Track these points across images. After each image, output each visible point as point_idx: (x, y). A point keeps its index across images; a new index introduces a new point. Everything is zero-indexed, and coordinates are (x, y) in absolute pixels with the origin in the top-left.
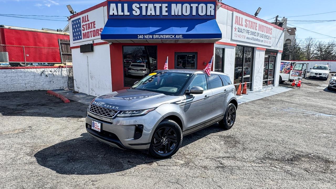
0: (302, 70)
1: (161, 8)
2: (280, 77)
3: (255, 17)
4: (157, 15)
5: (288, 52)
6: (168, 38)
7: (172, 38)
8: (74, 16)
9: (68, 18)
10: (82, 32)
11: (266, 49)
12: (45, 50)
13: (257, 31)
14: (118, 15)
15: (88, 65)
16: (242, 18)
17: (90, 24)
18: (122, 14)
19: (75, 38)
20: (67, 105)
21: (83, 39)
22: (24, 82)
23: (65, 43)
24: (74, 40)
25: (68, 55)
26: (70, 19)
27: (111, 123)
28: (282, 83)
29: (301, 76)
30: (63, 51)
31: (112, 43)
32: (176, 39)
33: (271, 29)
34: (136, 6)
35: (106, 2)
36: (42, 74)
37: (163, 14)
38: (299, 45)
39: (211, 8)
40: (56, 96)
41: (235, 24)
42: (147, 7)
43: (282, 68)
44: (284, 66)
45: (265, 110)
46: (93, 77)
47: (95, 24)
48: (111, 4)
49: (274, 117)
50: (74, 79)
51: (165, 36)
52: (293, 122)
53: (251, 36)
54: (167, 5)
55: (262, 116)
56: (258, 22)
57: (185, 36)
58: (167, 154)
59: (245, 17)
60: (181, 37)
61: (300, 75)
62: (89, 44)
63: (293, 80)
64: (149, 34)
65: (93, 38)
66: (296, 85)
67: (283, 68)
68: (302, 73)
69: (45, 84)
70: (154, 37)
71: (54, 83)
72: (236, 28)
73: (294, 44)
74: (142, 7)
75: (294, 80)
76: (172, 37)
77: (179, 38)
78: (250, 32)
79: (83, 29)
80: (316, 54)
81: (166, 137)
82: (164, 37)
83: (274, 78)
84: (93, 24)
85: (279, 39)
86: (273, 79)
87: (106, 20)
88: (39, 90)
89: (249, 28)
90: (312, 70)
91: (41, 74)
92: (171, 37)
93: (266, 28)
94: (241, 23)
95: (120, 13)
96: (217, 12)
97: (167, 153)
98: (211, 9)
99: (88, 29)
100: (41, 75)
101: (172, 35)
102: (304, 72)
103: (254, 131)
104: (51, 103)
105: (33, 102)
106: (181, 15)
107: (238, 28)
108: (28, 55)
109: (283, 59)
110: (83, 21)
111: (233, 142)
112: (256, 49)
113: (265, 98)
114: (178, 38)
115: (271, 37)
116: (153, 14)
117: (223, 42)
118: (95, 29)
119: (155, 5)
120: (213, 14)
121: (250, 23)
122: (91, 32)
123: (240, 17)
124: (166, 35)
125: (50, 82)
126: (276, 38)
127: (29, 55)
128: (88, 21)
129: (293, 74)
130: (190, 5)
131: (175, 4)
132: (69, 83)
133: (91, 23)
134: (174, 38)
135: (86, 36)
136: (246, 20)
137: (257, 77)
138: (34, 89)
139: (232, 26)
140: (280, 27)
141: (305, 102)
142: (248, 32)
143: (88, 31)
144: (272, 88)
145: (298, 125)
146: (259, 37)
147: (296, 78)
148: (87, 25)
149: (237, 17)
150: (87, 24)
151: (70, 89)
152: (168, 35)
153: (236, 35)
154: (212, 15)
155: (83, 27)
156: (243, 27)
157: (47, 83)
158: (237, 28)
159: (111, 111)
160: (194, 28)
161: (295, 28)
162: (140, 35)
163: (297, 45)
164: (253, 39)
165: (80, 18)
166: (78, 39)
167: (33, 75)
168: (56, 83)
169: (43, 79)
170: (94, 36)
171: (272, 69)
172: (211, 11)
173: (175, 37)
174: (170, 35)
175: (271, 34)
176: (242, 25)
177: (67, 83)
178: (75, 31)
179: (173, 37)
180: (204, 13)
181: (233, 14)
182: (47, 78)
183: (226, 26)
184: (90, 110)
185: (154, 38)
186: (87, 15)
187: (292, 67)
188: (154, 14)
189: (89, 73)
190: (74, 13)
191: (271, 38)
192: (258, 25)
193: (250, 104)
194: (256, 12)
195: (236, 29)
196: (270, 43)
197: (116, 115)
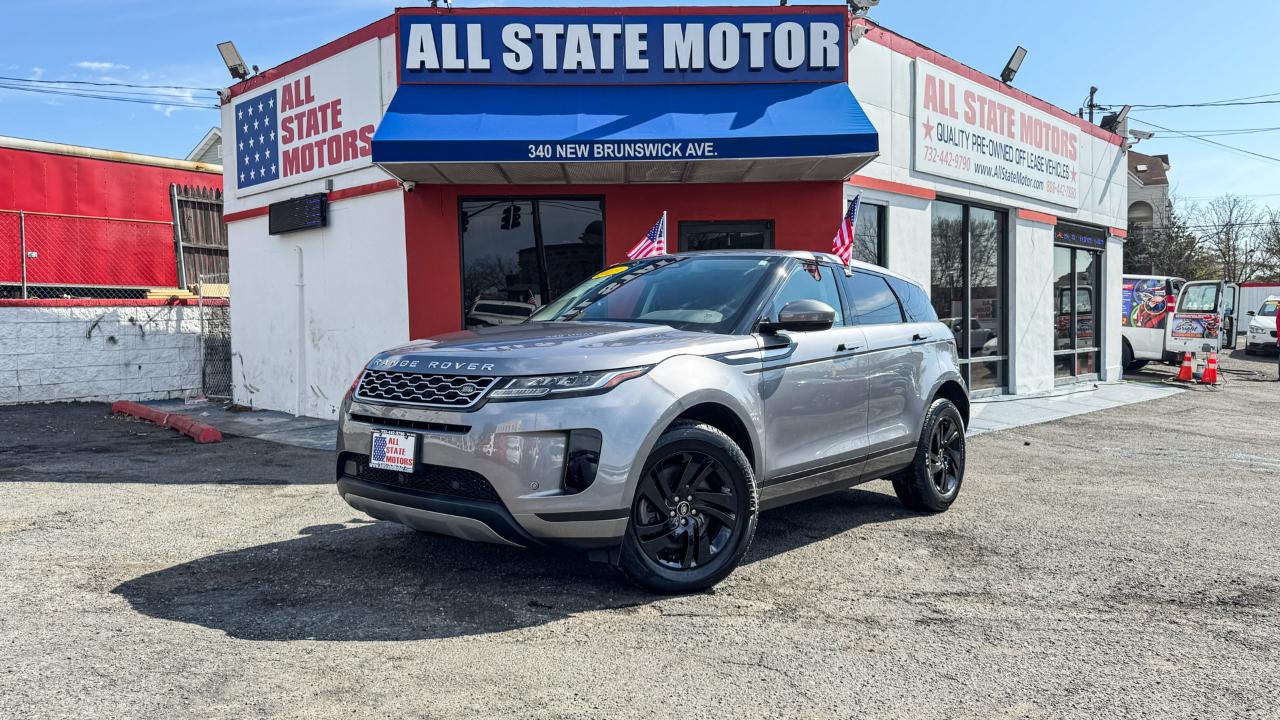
0: (1215, 310)
1: (619, 39)
2: (1126, 343)
3: (1002, 85)
4: (602, 67)
5: (1143, 256)
6: (654, 154)
7: (671, 157)
8: (247, 84)
9: (219, 93)
10: (282, 148)
11: (1059, 219)
12: (111, 234)
13: (1016, 143)
14: (439, 70)
15: (302, 287)
16: (952, 87)
17: (319, 115)
18: (460, 64)
19: (248, 176)
20: (208, 450)
21: (285, 175)
22: (11, 364)
23: (199, 203)
24: (241, 185)
25: (209, 252)
26: (226, 101)
27: (465, 429)
28: (1133, 367)
29: (1216, 337)
30: (188, 234)
31: (413, 184)
32: (688, 157)
33: (1073, 138)
34: (517, 34)
35: (393, 20)
36: (95, 332)
37: (629, 66)
38: (1187, 225)
39: (825, 37)
40: (153, 422)
41: (926, 106)
42: (561, 38)
43: (1128, 308)
44: (1139, 297)
45: (1081, 457)
46: (322, 336)
47: (339, 112)
48: (414, 27)
49: (1124, 477)
50: (233, 351)
51: (644, 149)
52: (1213, 490)
53: (993, 162)
54: (643, 28)
55: (1070, 475)
56: (1020, 107)
57: (725, 147)
58: (695, 572)
59: (963, 84)
60: (709, 151)
61: (1208, 332)
62: (308, 197)
63: (1184, 353)
64: (577, 141)
65: (329, 169)
66: (1195, 376)
67: (1135, 304)
68: (1220, 326)
69: (102, 377)
70: (596, 150)
71: (143, 371)
72: (931, 124)
73: (1165, 222)
74: (540, 36)
75: (1188, 355)
76: (671, 150)
77: (700, 154)
78: (986, 142)
79: (284, 138)
80: (1262, 265)
81: (690, 498)
82: (639, 153)
83: (1098, 342)
84: (329, 112)
85: (1109, 181)
86: (1096, 349)
87: (391, 89)
88: (76, 403)
89: (982, 126)
90: (1257, 317)
91: (90, 332)
92: (667, 153)
93: (1050, 132)
94: (947, 106)
95: (451, 62)
96: (853, 55)
97: (694, 568)
98: (825, 43)
99: (308, 135)
100: (89, 336)
101: (671, 141)
102: (1227, 319)
103: (1049, 518)
104: (137, 444)
105: (56, 440)
106: (702, 66)
107: (939, 124)
108: (35, 254)
109: (1129, 268)
110: (287, 103)
111: (968, 551)
112: (1016, 216)
113: (1073, 417)
114: (697, 157)
115: (1076, 171)
116: (589, 64)
117: (880, 181)
118: (340, 132)
119: (597, 28)
120: (834, 60)
121: (986, 107)
122: (320, 144)
123: (942, 83)
124: (648, 142)
125: (127, 365)
126: (1093, 176)
127: (39, 251)
128: (310, 99)
129: (1179, 327)
130: (740, 29)
131: (680, 25)
132: (208, 371)
133: (323, 108)
134: (680, 154)
135: (299, 161)
136: (969, 95)
137: (1028, 337)
138: (55, 395)
139: (913, 118)
140: (1107, 134)
141: (1248, 430)
142: (979, 142)
143: (306, 141)
144: (1095, 386)
145: (1236, 502)
146: (1026, 164)
147: (1194, 345)
148: (305, 120)
149: (930, 80)
150: (302, 115)
151: (211, 400)
152: (654, 142)
153: (930, 151)
154: (833, 69)
155: (285, 128)
156: (959, 124)
157: (112, 371)
158: (934, 123)
159: (464, 381)
160: (761, 115)
161: (1165, 159)
162: (537, 144)
163: (1179, 227)
164: (999, 173)
165: (275, 91)
166: (259, 180)
167: (56, 335)
168: (151, 372)
169: (96, 352)
170: (332, 161)
171: (1086, 313)
172: (825, 50)
173: (683, 149)
174: (663, 142)
175: (1074, 158)
176: (955, 115)
177: (200, 376)
178: (247, 145)
179: (675, 150)
180: (798, 60)
181: (914, 65)
182: (116, 347)
183: (888, 113)
184: (364, 394)
185: (596, 155)
186: (308, 80)
187: (1171, 300)
188: (592, 66)
189: (308, 318)
190: (245, 74)
191: (1074, 174)
192: (1017, 118)
193: (1012, 435)
194: (1007, 68)
195: (928, 128)
196: (1072, 194)
197: (483, 393)
